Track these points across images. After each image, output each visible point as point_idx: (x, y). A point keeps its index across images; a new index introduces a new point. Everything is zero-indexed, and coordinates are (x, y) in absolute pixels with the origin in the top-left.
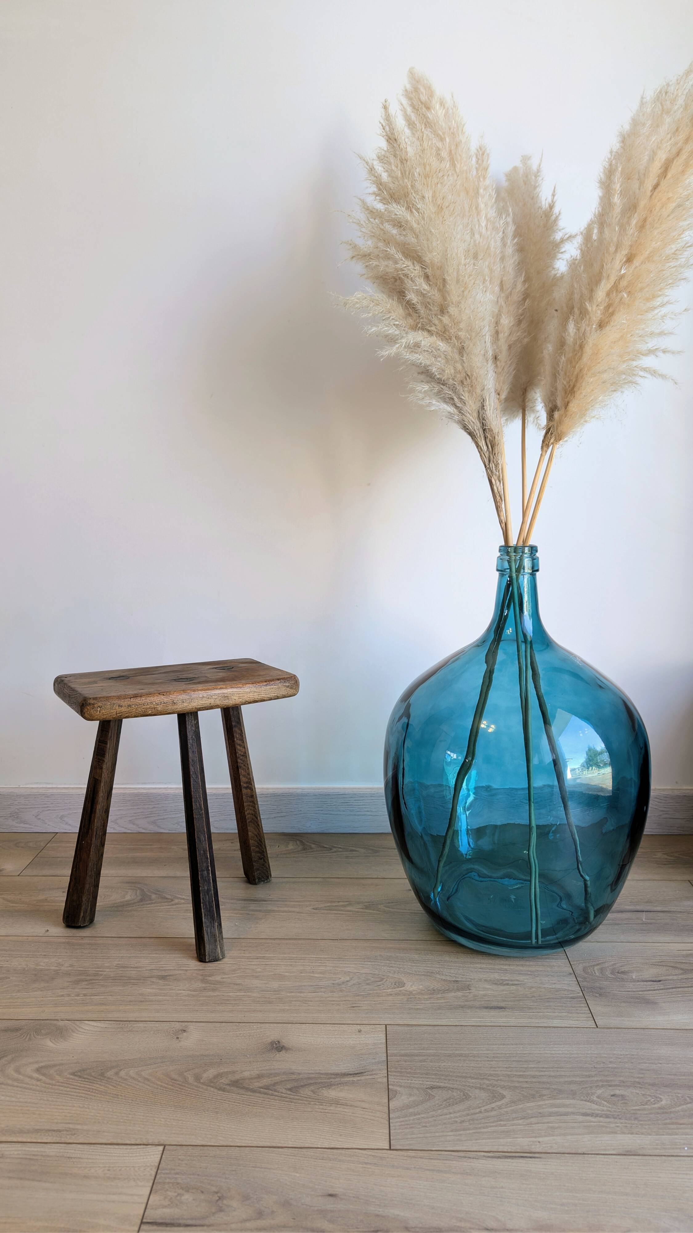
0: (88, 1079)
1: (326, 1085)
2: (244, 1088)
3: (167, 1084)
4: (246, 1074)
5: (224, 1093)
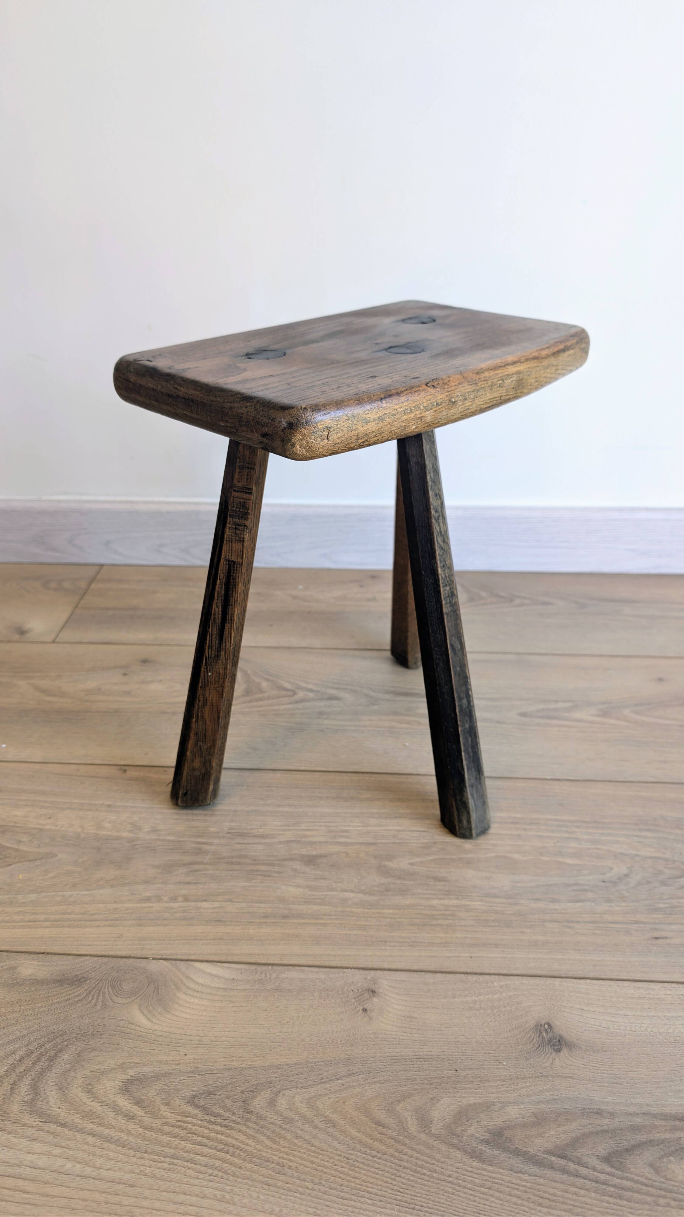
0: (220, 1116)
1: (673, 1149)
2: (517, 1152)
3: (370, 1137)
4: (513, 1112)
5: (485, 1167)
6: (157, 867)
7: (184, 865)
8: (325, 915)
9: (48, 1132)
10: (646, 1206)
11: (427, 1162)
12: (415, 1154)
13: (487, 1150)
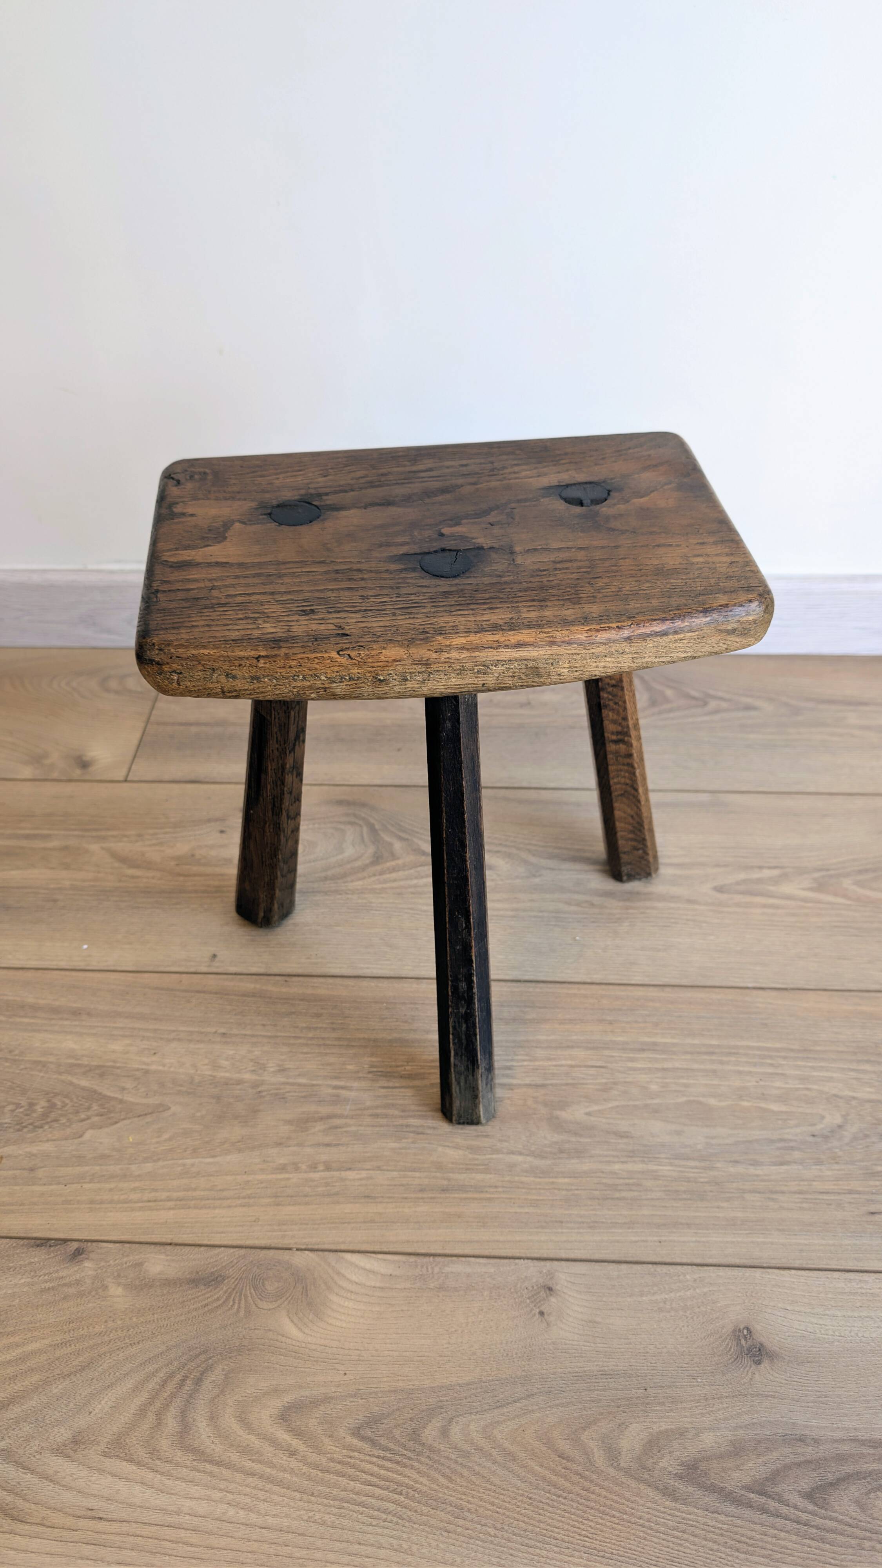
0: (389, 1450)
6: (289, 1122)
7: (321, 1119)
8: (490, 1186)
9: (205, 1472)
10: (850, 1551)
11: (617, 1502)
12: (603, 1493)
13: (681, 1486)
